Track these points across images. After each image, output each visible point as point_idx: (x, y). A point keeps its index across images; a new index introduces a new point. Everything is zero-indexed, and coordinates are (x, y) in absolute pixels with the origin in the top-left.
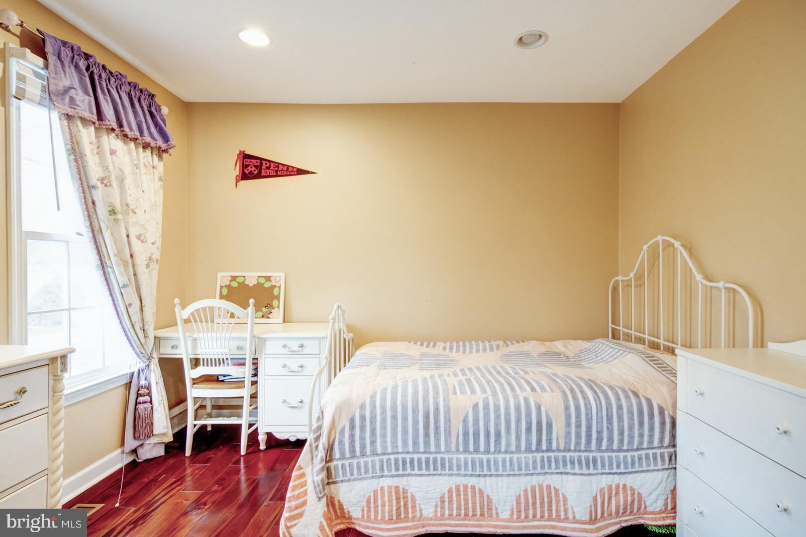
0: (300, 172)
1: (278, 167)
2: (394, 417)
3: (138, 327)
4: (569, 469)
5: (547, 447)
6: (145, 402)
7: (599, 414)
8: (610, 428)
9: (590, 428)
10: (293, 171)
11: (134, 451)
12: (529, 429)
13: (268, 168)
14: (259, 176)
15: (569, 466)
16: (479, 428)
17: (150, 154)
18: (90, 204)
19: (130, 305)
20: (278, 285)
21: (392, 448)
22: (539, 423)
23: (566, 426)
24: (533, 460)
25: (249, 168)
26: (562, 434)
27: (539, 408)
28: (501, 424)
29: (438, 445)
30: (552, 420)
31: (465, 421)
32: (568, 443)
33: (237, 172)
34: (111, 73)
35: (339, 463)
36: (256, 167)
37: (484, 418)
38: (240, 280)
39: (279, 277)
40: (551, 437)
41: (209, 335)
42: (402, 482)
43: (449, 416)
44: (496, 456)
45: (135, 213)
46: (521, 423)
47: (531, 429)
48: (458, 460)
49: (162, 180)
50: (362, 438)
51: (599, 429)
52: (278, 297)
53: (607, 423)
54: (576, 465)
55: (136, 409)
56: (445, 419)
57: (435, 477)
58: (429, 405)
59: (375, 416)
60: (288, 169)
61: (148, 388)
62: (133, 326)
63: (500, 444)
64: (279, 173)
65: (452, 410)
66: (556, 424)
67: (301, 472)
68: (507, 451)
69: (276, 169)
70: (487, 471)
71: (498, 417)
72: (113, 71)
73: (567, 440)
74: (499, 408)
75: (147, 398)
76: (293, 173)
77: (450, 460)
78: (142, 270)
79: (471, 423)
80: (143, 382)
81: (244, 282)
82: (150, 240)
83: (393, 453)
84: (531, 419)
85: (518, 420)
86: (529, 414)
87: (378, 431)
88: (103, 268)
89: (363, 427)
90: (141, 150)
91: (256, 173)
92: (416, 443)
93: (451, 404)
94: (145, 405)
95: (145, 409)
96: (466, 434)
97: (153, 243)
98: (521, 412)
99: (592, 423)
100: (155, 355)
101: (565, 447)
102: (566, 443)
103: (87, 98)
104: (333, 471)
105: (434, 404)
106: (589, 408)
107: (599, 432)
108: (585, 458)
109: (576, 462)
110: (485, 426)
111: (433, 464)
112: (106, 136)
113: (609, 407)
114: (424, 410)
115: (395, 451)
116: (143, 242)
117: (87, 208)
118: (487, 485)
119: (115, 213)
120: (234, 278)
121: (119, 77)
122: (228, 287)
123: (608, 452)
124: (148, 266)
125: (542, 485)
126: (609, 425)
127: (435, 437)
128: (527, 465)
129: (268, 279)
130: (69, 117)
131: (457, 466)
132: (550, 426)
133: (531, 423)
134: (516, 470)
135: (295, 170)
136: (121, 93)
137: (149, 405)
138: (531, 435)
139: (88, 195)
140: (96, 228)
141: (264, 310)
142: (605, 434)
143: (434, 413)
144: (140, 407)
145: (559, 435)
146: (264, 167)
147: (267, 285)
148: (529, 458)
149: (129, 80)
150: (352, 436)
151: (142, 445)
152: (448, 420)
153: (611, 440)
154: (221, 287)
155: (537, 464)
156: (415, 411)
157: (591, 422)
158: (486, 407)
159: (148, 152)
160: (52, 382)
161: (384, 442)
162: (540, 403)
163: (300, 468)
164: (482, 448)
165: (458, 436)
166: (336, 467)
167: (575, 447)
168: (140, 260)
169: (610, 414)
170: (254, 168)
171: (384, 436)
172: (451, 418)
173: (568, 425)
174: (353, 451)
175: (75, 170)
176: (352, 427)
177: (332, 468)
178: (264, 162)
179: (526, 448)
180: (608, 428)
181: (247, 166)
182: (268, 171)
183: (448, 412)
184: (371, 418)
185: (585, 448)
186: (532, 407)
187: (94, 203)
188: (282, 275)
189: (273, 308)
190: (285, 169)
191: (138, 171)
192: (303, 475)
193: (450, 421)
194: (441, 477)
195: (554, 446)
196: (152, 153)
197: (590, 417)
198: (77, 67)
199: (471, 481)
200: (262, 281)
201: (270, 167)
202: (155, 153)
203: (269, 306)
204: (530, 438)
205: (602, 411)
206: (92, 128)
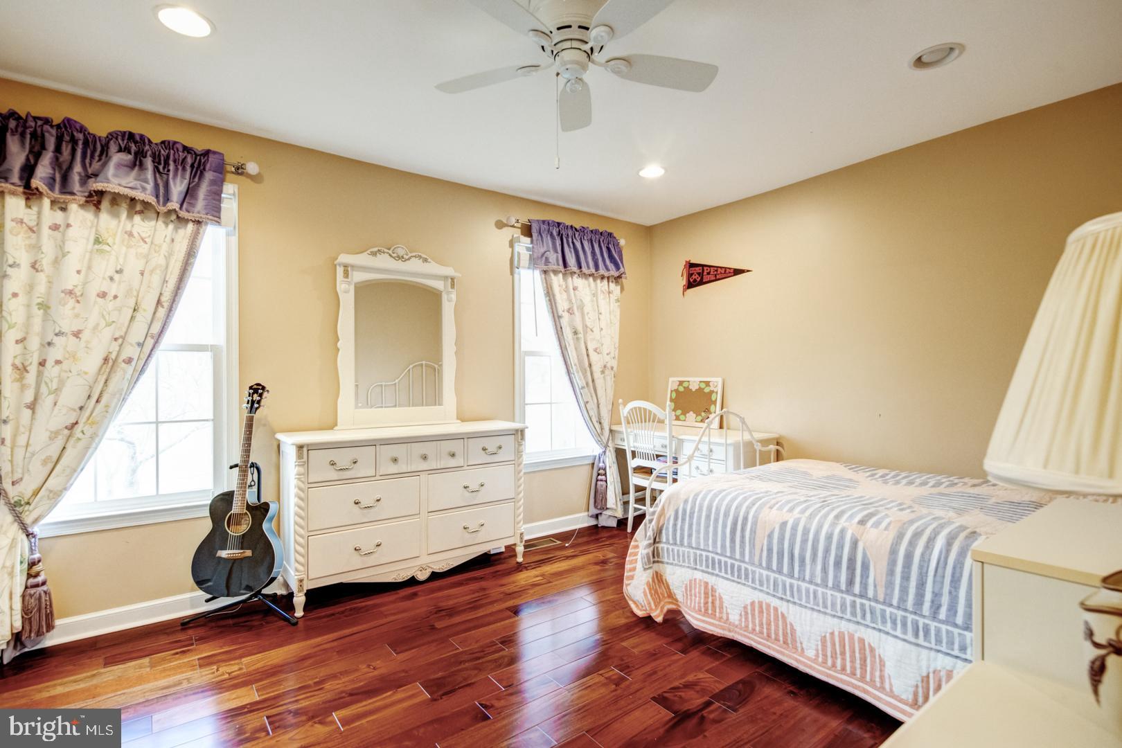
0: (737, 272)
1: (717, 271)
2: (708, 517)
3: (594, 420)
4: (888, 627)
5: (860, 592)
6: (601, 480)
7: (940, 570)
8: (954, 593)
9: (923, 585)
10: (730, 273)
11: (597, 517)
12: (838, 564)
13: (709, 273)
14: (701, 283)
15: (889, 624)
16: (783, 548)
17: (607, 283)
18: (559, 329)
19: (587, 402)
20: (715, 390)
21: (705, 545)
22: (852, 561)
23: (887, 575)
24: (841, 601)
25: (693, 276)
26: (882, 580)
27: (855, 544)
28: (806, 549)
29: (742, 554)
30: (869, 562)
31: (770, 536)
32: (888, 594)
33: (684, 282)
34: (576, 229)
35: (665, 546)
36: (699, 274)
37: (790, 539)
38: (685, 385)
39: (717, 382)
40: (866, 581)
41: (646, 432)
42: (712, 580)
43: (755, 528)
44: (800, 583)
45: (592, 331)
46: (830, 554)
47: (841, 564)
48: (761, 575)
49: (619, 301)
50: (682, 530)
51: (936, 591)
52: (715, 403)
53: (951, 586)
54: (899, 626)
55: (596, 484)
56: (751, 530)
57: (739, 585)
58: (739, 512)
59: (694, 512)
60: (725, 271)
61: (605, 469)
62: (591, 419)
63: (804, 571)
64: (718, 277)
65: (758, 524)
66: (875, 566)
67: (636, 543)
68: (812, 582)
69: (715, 273)
70: (790, 596)
71: (804, 541)
72: (578, 227)
73: (888, 592)
74: (809, 532)
75: (603, 477)
76: (730, 274)
77: (754, 572)
78: (597, 375)
79: (775, 541)
80: (601, 465)
81: (688, 387)
82: (605, 352)
83: (704, 550)
84: (842, 553)
85: (827, 551)
86: (840, 547)
87: (694, 527)
88: (569, 375)
89: (683, 520)
90: (599, 281)
91: (698, 280)
92: (723, 546)
93: (761, 516)
94: (601, 483)
95: (602, 486)
96: (770, 550)
97: (608, 354)
98: (831, 542)
99: (926, 580)
100: (610, 444)
101: (885, 599)
102: (886, 594)
103: (555, 255)
104: (660, 551)
105: (745, 513)
106: (927, 560)
107: (937, 595)
108: (912, 622)
109: (899, 622)
110: (789, 546)
111: (738, 571)
112: (570, 279)
113: (959, 566)
114: (734, 517)
115: (706, 548)
116: (598, 353)
117: (557, 333)
118: (790, 612)
119: (577, 334)
120: (681, 383)
121: (583, 230)
122: (676, 391)
123: (947, 625)
124: (603, 372)
125: (853, 635)
126: (953, 589)
127: (740, 545)
128: (833, 605)
129: (707, 384)
130: (545, 272)
131: (760, 581)
132: (865, 567)
133: (841, 557)
134: (820, 607)
135: (732, 271)
136: (584, 242)
137: (604, 483)
138: (840, 572)
139: (558, 323)
140: (563, 346)
141: (703, 414)
142: (945, 600)
143: (743, 521)
144: (599, 483)
145: (877, 583)
146: (705, 273)
147: (707, 390)
148: (836, 597)
149: (591, 229)
150: (675, 525)
151: (601, 514)
152: (753, 532)
153: (953, 609)
154: (672, 391)
155: (846, 607)
156: (726, 515)
157: (924, 578)
158: (794, 529)
159: (605, 281)
160: (517, 446)
161: (698, 538)
162: (859, 538)
163: (636, 541)
164: (785, 570)
165: (762, 550)
166: (662, 549)
167: (899, 603)
168: (597, 369)
169: (957, 575)
170: (697, 276)
171: (698, 532)
172: (757, 532)
173: (891, 572)
174: (675, 539)
175: (549, 307)
176: (676, 518)
177: (660, 549)
178: (705, 268)
179: (833, 585)
180: (950, 593)
181: (692, 274)
182: (709, 276)
183: (755, 523)
184: (690, 513)
185: (913, 609)
186: (846, 539)
187: (561, 328)
188: (720, 380)
189: (711, 413)
190: (723, 272)
191: (595, 298)
192: (637, 547)
193: (755, 532)
194: (745, 587)
195: (870, 594)
196: (608, 282)
197: (924, 571)
198: (552, 235)
199: (775, 602)
200: (703, 385)
201: (710, 272)
202: (611, 281)
203: (708, 411)
204: (839, 574)
205: (945, 568)
206: (561, 275)
